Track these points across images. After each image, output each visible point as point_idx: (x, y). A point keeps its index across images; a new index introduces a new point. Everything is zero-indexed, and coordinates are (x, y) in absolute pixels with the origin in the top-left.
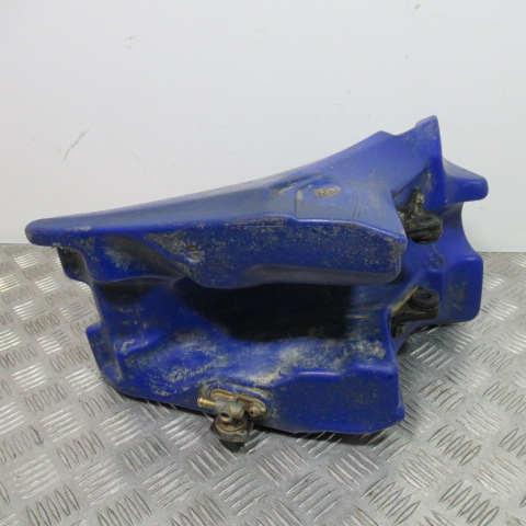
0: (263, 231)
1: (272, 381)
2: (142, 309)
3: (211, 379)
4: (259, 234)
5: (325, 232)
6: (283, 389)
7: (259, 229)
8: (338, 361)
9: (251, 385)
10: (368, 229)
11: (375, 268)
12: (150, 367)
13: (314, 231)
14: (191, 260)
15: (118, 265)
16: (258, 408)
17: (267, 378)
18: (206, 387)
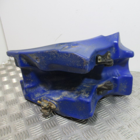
0: (52, 54)
1: (58, 100)
2: (31, 76)
3: (44, 97)
4: (51, 55)
5: (67, 56)
6: (60, 102)
7: (51, 54)
8: (76, 97)
9: (53, 100)
10: (77, 55)
11: (79, 67)
12: (32, 92)
13: (64, 55)
14: (37, 62)
15: (24, 63)
16: (53, 107)
17: (57, 99)
18: (43, 99)
